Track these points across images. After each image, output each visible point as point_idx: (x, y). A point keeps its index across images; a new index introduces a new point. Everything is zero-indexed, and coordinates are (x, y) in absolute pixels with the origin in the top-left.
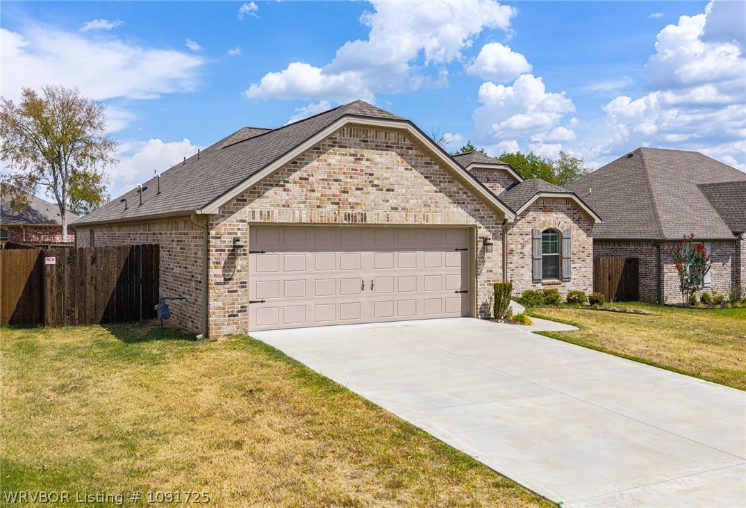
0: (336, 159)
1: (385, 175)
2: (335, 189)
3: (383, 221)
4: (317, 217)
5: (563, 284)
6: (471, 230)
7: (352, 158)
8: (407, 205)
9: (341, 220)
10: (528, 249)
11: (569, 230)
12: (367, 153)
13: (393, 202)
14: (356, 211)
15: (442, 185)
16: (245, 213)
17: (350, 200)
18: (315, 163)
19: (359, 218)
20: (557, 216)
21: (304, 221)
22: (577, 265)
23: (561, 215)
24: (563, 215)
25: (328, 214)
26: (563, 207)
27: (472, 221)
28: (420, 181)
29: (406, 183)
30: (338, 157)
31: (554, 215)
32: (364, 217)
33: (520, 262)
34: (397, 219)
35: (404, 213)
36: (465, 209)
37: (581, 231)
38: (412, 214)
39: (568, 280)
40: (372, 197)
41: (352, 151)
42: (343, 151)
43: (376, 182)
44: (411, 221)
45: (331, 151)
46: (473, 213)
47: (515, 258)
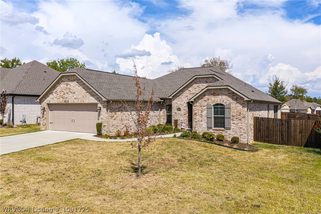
0: (62, 85)
1: (73, 89)
2: (62, 94)
3: (73, 102)
5: (226, 131)
6: (97, 104)
7: (66, 85)
8: (79, 97)
9: (63, 102)
10: (204, 113)
11: (230, 104)
12: (69, 83)
13: (75, 97)
14: (67, 99)
15: (88, 90)
16: (46, 101)
17: (65, 97)
18: (58, 87)
19: (67, 102)
20: (222, 97)
21: (56, 103)
22: (235, 122)
23: (224, 97)
24: (226, 97)
25: (61, 101)
26: (226, 93)
27: (96, 102)
28: (82, 90)
29: (78, 91)
30: (63, 85)
31: (220, 97)
32: (68, 101)
33: (200, 119)
34: (76, 101)
35: (77, 100)
36: (94, 97)
37: (238, 105)
38: (80, 100)
39: (229, 129)
40: (70, 95)
41: (66, 83)
42: (64, 83)
43: (71, 91)
44: (79, 102)
45: (62, 83)
46: (97, 99)
47: (198, 117)
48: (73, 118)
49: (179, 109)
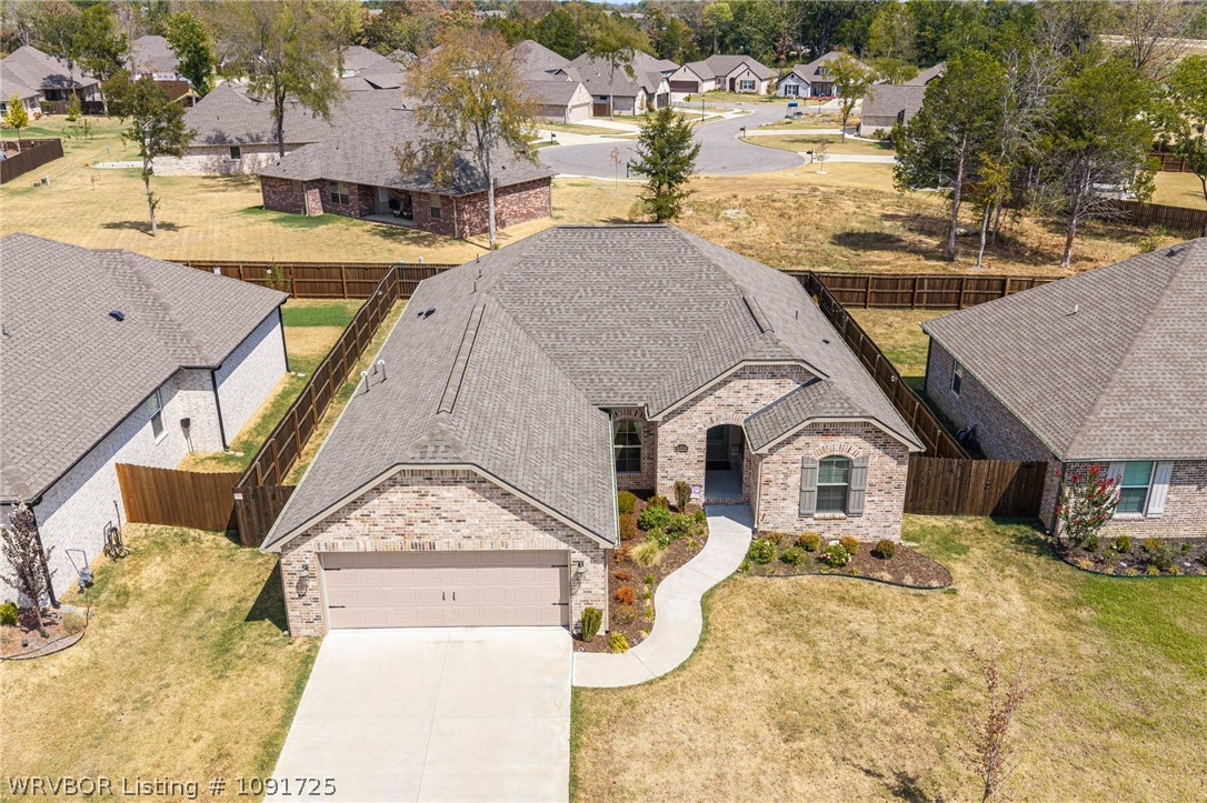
0: (396, 496)
1: (454, 508)
2: (399, 522)
3: (453, 547)
4: (382, 546)
5: (849, 519)
7: (416, 495)
8: (482, 534)
9: (408, 548)
10: (794, 479)
11: (865, 458)
12: (432, 489)
13: (466, 532)
14: (422, 540)
15: (525, 514)
16: (311, 544)
17: (416, 531)
18: (376, 501)
19: (427, 547)
20: (847, 440)
21: (369, 550)
22: (876, 499)
23: (853, 440)
24: (858, 440)
25: (394, 543)
26: (859, 430)
27: (563, 546)
28: (496, 511)
29: (479, 514)
30: (400, 495)
31: (842, 440)
32: (432, 546)
33: (782, 494)
34: (469, 546)
35: (478, 541)
36: (556, 535)
37: (888, 458)
38: (489, 540)
39: (859, 515)
40: (441, 528)
41: (415, 488)
42: (405, 489)
43: (444, 515)
44: (487, 547)
45: (392, 490)
46: (565, 538)
47: (773, 490)
48: (448, 590)
49: (682, 448)
